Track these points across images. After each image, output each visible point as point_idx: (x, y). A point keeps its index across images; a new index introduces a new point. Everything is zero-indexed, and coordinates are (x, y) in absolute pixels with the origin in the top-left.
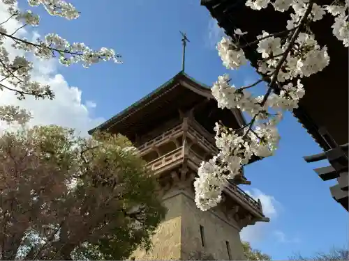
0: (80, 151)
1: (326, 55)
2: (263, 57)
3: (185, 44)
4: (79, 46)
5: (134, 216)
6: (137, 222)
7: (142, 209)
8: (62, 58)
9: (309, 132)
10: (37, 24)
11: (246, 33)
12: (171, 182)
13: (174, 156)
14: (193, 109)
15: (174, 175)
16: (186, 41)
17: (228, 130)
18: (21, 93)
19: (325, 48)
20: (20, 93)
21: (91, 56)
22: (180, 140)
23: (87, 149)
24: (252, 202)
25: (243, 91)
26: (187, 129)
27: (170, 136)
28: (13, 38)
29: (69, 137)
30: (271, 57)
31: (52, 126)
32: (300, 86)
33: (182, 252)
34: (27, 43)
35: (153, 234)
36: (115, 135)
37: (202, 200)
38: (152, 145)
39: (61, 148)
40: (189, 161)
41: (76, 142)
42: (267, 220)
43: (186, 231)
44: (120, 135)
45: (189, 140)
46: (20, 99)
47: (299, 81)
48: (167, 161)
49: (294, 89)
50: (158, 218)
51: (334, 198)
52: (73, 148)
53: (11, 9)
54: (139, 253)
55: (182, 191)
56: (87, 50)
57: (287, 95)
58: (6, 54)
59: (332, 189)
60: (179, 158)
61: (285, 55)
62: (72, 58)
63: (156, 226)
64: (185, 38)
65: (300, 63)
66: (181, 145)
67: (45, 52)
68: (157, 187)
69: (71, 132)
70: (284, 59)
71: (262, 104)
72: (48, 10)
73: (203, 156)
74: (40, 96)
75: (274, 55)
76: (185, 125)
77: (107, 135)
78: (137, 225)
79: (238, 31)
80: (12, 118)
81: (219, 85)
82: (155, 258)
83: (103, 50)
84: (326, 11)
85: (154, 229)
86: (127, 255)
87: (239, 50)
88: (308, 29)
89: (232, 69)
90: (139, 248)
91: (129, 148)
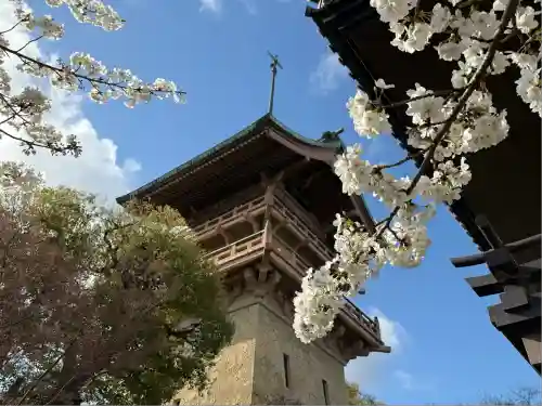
0: (104, 229)
1: (504, 123)
2: (414, 121)
3: (275, 71)
4: (122, 74)
5: (183, 335)
6: (186, 344)
7: (196, 325)
8: (94, 90)
9: (459, 219)
10: (60, 36)
11: (393, 86)
12: (243, 284)
13: (249, 244)
14: (282, 173)
15: (248, 274)
16: (277, 67)
17: (354, 226)
18: (30, 144)
19: (504, 113)
20: (28, 143)
21: (139, 90)
22: (260, 219)
23: (114, 227)
24: (365, 322)
25: (382, 171)
26: (272, 203)
27: (245, 213)
28: (20, 55)
29: (88, 208)
30: (428, 124)
31: (61, 188)
32: (465, 167)
33: (255, 394)
34: (41, 65)
35: (211, 365)
36: (160, 208)
37: (304, 326)
38: (216, 225)
39: (74, 224)
40: (272, 254)
41: (97, 215)
42: (388, 350)
43: (261, 362)
44: (168, 207)
45: (274, 221)
46: (27, 153)
47: (463, 159)
48: (238, 251)
49: (455, 170)
50: (221, 340)
51: (494, 323)
52: (92, 224)
53: (20, 11)
54: (186, 394)
55: (260, 300)
56: (134, 81)
57: (444, 179)
58: (6, 79)
59: (492, 311)
60: (257, 247)
61: (448, 123)
62: (110, 91)
63: (216, 352)
64: (276, 62)
65: (467, 135)
66: (261, 228)
67: (68, 79)
68: (222, 292)
69: (91, 200)
70: (446, 129)
71: (408, 192)
72: (75, 14)
73: (293, 246)
74: (59, 150)
75: (432, 122)
76: (268, 197)
77: (148, 206)
78: (187, 350)
79: (380, 83)
80: (12, 182)
81: (347, 160)
82: (211, 403)
83: (159, 82)
84: (510, 60)
85: (213, 357)
86: (169, 397)
87: (380, 111)
88: (482, 85)
89: (369, 138)
90: (188, 385)
91: (180, 229)
